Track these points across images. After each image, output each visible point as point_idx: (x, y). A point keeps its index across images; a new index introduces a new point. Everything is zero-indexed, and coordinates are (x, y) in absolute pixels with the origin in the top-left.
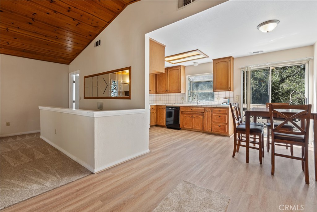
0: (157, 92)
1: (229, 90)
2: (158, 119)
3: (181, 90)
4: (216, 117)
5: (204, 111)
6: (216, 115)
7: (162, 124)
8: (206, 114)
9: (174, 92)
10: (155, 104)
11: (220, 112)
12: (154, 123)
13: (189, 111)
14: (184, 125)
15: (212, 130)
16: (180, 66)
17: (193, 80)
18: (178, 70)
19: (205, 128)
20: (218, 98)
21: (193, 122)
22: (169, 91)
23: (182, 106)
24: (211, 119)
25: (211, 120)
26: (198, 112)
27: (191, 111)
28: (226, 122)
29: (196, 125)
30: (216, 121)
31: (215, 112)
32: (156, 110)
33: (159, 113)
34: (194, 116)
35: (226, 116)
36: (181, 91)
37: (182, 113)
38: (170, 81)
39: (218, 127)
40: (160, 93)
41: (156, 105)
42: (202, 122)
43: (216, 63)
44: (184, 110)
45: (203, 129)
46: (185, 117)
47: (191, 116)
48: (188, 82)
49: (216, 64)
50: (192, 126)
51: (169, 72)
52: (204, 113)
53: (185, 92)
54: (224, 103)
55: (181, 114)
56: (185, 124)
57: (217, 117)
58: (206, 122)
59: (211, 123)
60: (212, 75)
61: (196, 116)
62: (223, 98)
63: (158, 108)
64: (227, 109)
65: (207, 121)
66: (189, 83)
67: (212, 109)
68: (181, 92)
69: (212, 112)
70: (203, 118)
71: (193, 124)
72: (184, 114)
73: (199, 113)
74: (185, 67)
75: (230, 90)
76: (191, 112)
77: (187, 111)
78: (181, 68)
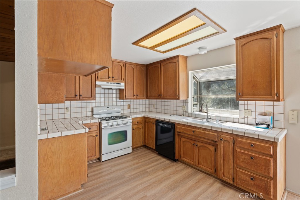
0: (148, 96)
1: (276, 98)
2: (146, 138)
3: (179, 95)
4: (243, 156)
5: (217, 140)
6: (243, 153)
7: (151, 147)
8: (222, 145)
9: (169, 98)
10: (143, 115)
11: (253, 149)
12: (140, 143)
13: (189, 133)
14: (182, 156)
15: (234, 181)
16: (178, 57)
17: (200, 78)
18: (174, 64)
19: (220, 173)
20: (248, 111)
21: (197, 155)
22: (162, 96)
23: (178, 124)
24: (231, 157)
25: (232, 160)
26: (205, 139)
27: (193, 134)
28: (269, 173)
29: (201, 161)
30: (242, 165)
31: (241, 145)
32: (143, 124)
33: (148, 129)
34: (199, 144)
35: (270, 160)
36: (179, 97)
37: (179, 135)
38: (163, 80)
39: (248, 179)
40: (152, 98)
41: (144, 117)
42: (213, 159)
43: (242, 44)
44: (181, 131)
45: (215, 171)
46: (183, 142)
47: (192, 142)
48: (191, 82)
49: (242, 46)
50: (194, 160)
51: (162, 67)
52: (217, 143)
53: (188, 97)
54: (262, 124)
55: (177, 136)
56: (184, 153)
57: (246, 157)
58: (222, 162)
59: (231, 166)
60: (235, 69)
61: (202, 144)
62: (257, 114)
63: (146, 122)
64: (272, 145)
65: (224, 160)
66: (194, 83)
67: (235, 137)
68: (179, 99)
69: (234, 143)
70: (215, 151)
71: (197, 157)
72: (182, 137)
73: (207, 141)
74: (186, 58)
75: (278, 100)
76: (193, 137)
77: (186, 134)
78: (178, 60)
